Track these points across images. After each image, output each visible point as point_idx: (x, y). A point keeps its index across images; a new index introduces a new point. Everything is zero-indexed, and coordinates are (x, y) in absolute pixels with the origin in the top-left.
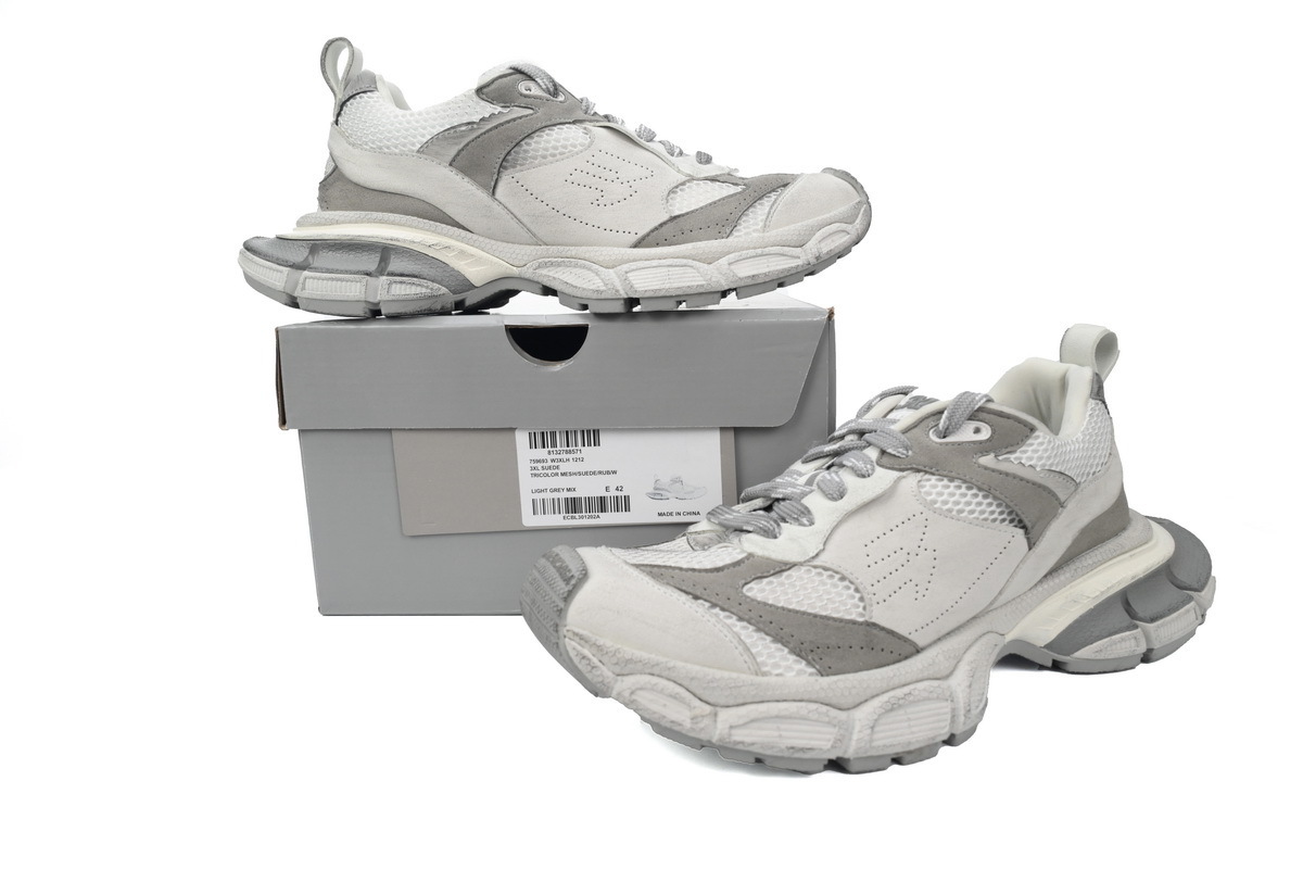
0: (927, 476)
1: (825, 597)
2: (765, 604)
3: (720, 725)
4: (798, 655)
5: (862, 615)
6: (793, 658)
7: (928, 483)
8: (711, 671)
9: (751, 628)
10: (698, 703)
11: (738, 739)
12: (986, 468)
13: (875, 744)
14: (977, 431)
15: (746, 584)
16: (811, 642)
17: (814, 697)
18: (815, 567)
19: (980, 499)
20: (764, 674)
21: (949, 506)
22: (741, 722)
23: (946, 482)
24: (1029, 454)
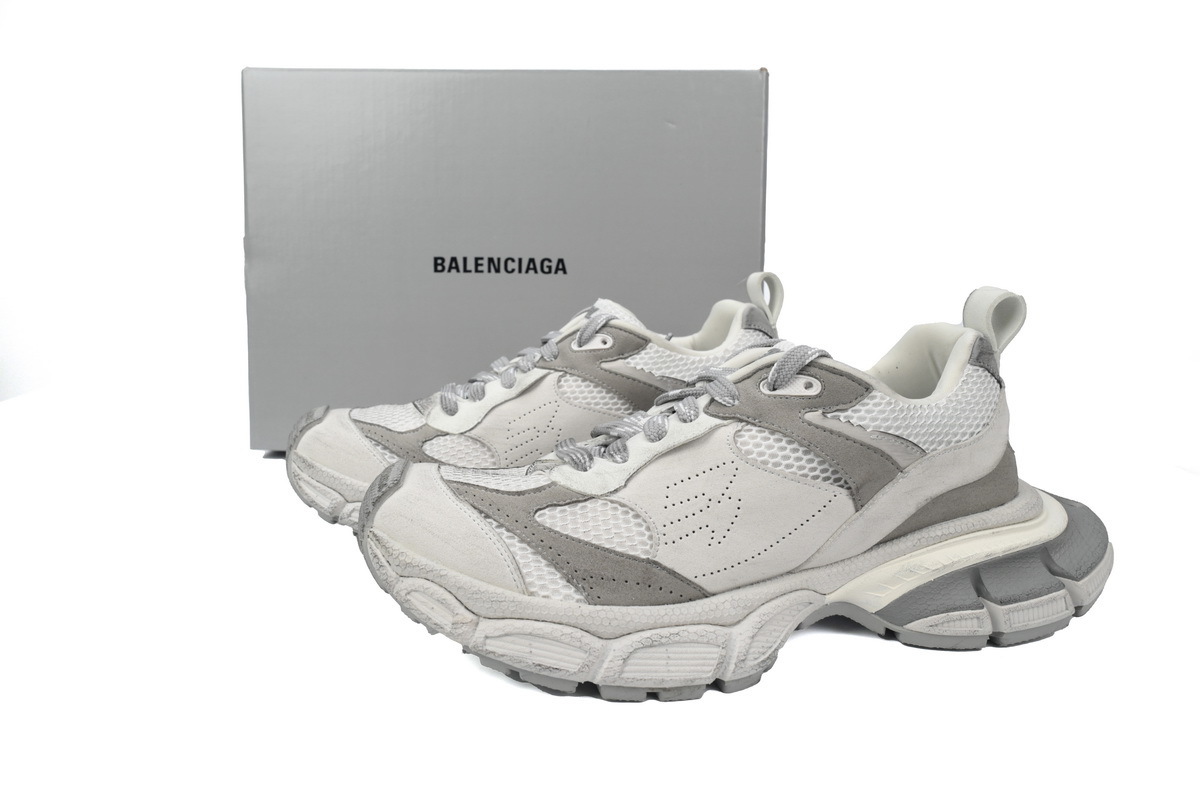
0: (749, 427)
1: (614, 531)
2: (551, 530)
3: (476, 635)
4: (568, 581)
5: (647, 552)
6: (563, 582)
7: (747, 434)
8: (476, 583)
9: (530, 550)
10: (462, 610)
11: (490, 648)
12: (810, 424)
13: (625, 675)
14: (809, 386)
15: (540, 509)
16: (585, 570)
17: (573, 622)
18: (612, 502)
19: (800, 454)
20: (532, 594)
21: (766, 458)
22: (497, 634)
23: (766, 434)
24: (862, 413)
